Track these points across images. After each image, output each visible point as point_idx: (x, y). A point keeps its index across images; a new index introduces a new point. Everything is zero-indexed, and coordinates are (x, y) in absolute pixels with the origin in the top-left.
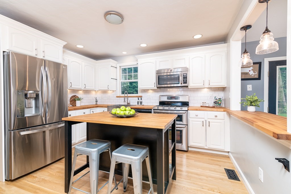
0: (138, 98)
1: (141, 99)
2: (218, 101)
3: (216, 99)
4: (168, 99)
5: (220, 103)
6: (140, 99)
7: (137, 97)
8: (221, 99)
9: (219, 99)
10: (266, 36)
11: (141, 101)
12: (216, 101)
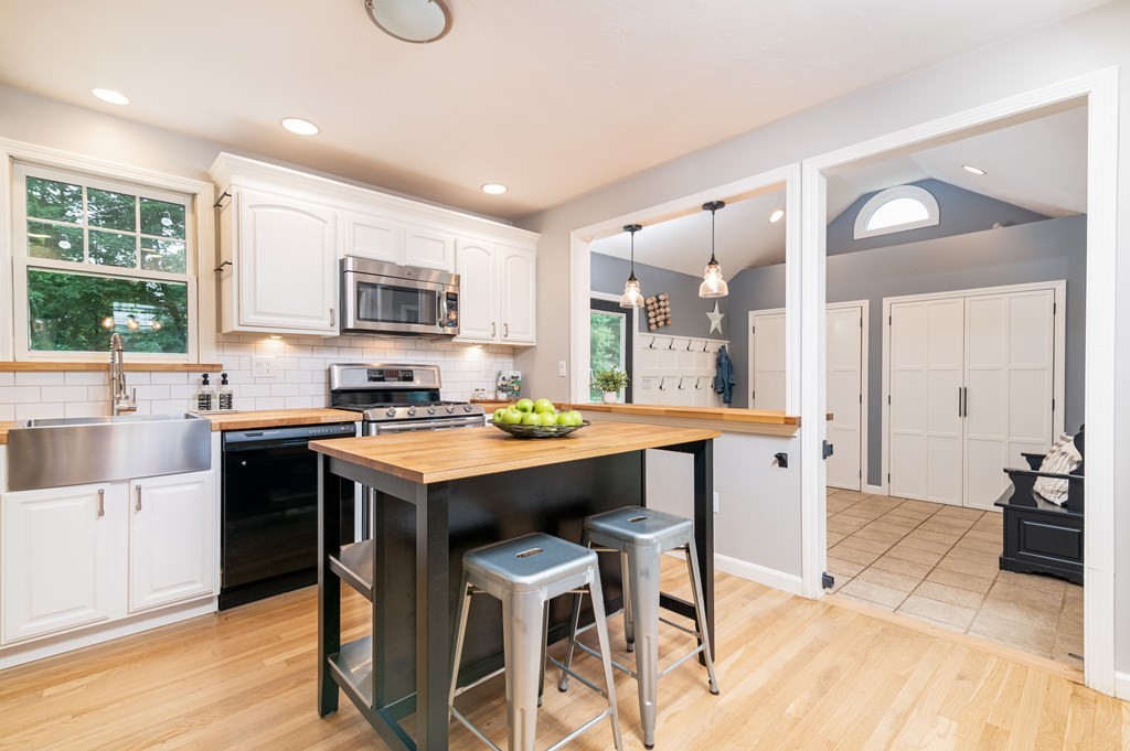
0: (205, 376)
1: (224, 382)
2: (510, 384)
3: (504, 378)
4: (371, 379)
5: (516, 388)
6: (214, 377)
7: (188, 368)
8: (520, 379)
9: (513, 377)
10: (713, 270)
11: (226, 389)
12: (504, 383)
